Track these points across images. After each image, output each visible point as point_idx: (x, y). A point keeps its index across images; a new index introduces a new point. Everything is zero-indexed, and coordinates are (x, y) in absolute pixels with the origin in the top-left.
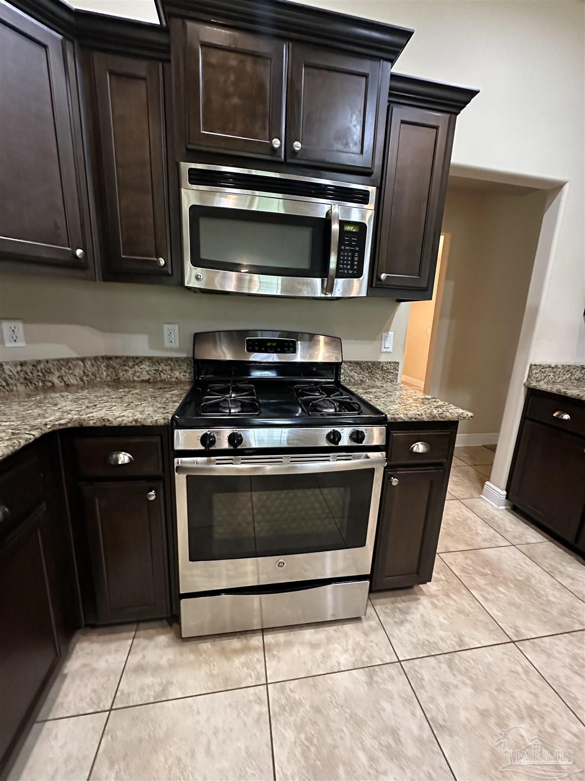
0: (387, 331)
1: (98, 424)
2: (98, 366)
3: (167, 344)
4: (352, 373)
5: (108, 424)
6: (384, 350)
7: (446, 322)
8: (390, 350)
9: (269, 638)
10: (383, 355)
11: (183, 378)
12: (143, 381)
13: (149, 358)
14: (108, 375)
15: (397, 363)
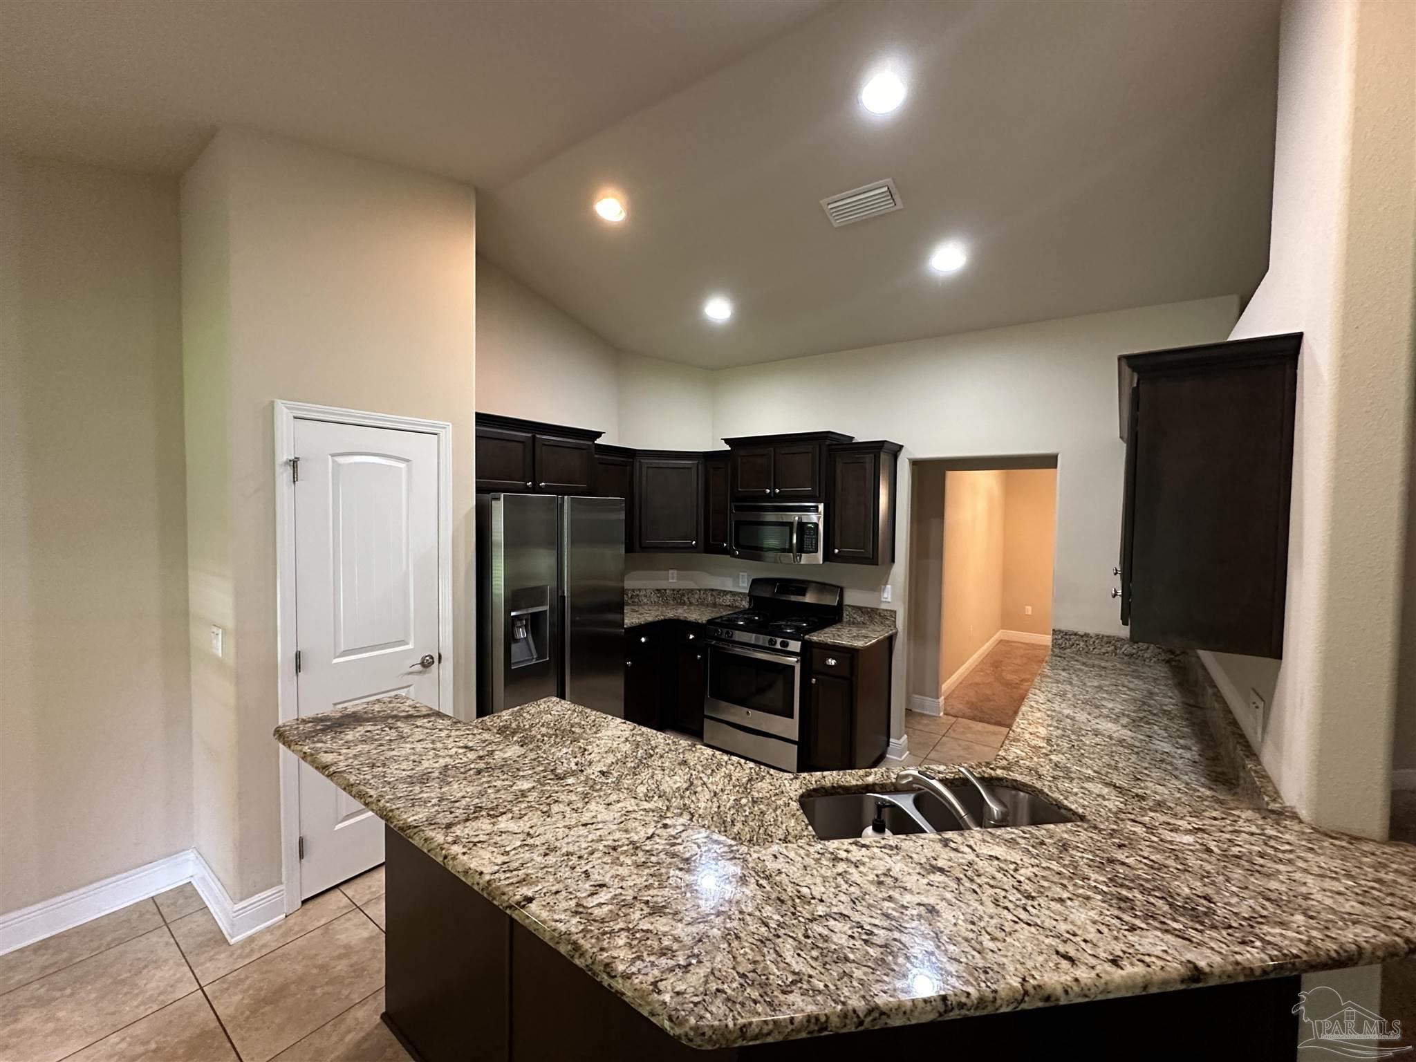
0: (886, 584)
1: (683, 619)
3: (741, 585)
4: (855, 616)
6: (884, 600)
8: (889, 600)
10: (884, 604)
12: (726, 606)
13: (731, 592)
15: (895, 612)
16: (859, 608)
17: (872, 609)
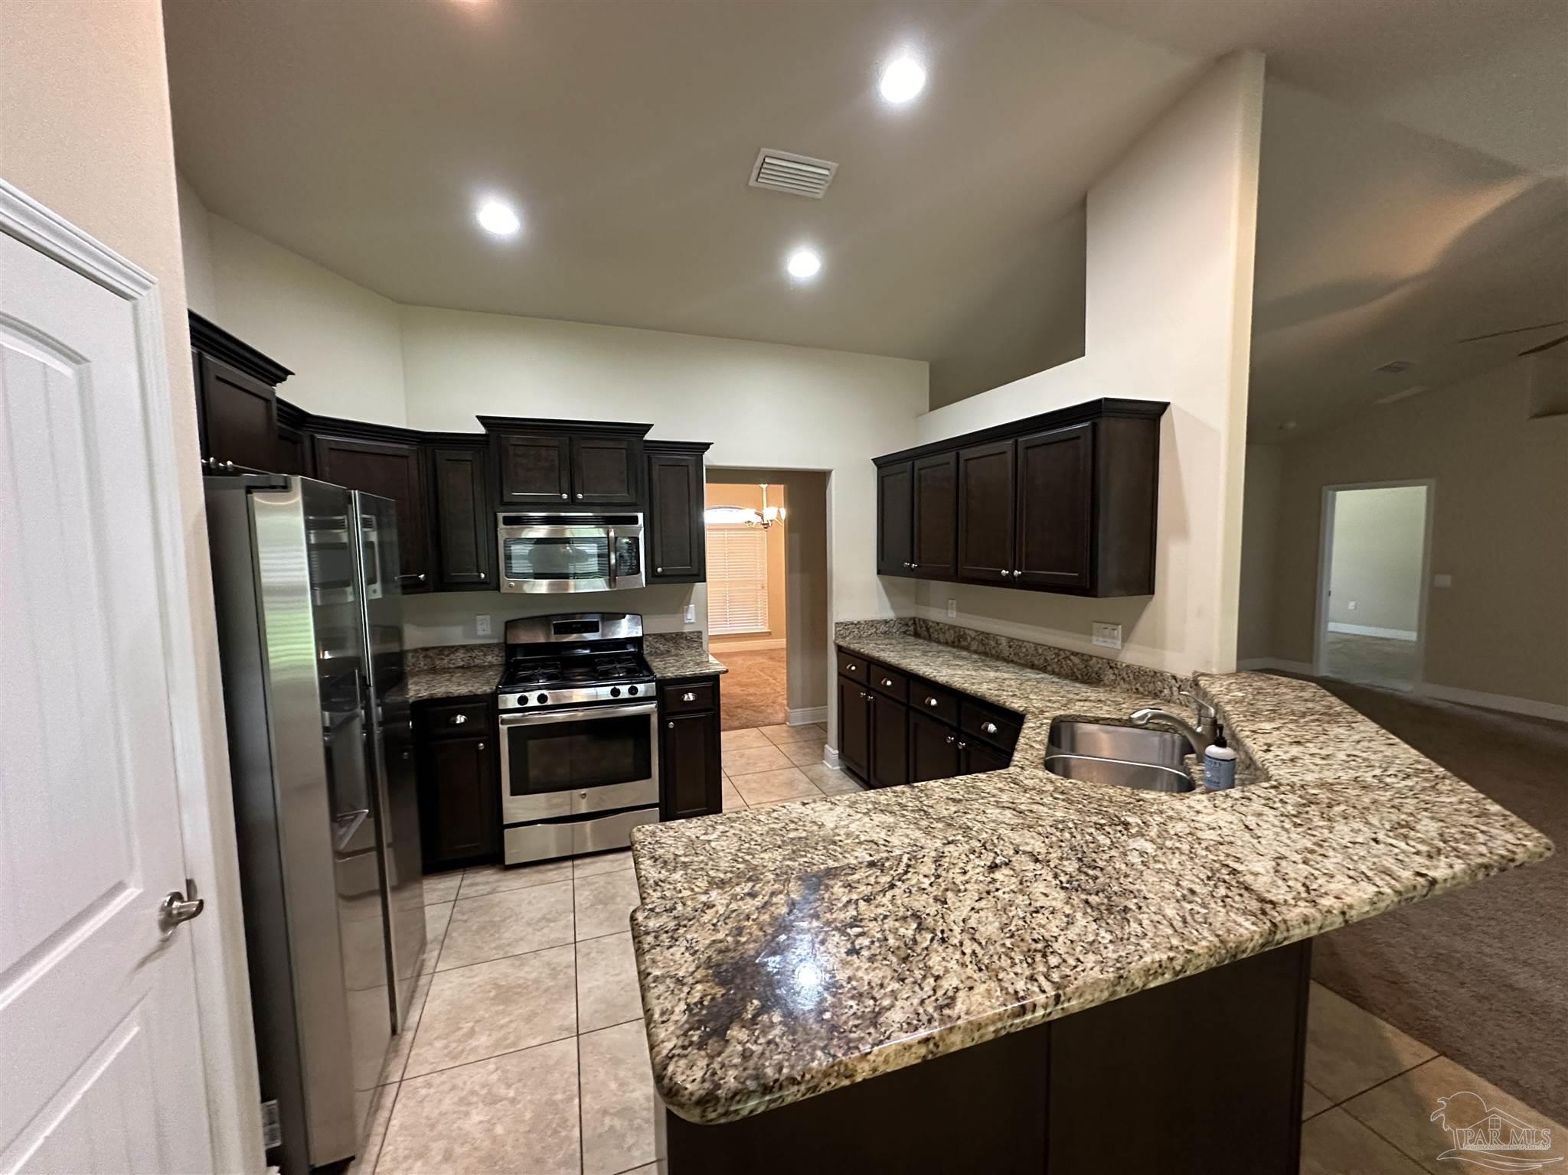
0: (688, 604)
1: (444, 696)
2: (418, 657)
3: (480, 633)
4: (658, 645)
5: (451, 695)
6: (687, 621)
7: (797, 577)
8: (692, 621)
9: (576, 862)
10: (687, 626)
11: (495, 662)
12: (458, 668)
13: (463, 647)
14: (425, 665)
15: (701, 632)
16: (661, 635)
17: (677, 634)
